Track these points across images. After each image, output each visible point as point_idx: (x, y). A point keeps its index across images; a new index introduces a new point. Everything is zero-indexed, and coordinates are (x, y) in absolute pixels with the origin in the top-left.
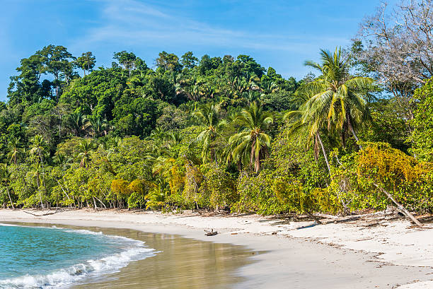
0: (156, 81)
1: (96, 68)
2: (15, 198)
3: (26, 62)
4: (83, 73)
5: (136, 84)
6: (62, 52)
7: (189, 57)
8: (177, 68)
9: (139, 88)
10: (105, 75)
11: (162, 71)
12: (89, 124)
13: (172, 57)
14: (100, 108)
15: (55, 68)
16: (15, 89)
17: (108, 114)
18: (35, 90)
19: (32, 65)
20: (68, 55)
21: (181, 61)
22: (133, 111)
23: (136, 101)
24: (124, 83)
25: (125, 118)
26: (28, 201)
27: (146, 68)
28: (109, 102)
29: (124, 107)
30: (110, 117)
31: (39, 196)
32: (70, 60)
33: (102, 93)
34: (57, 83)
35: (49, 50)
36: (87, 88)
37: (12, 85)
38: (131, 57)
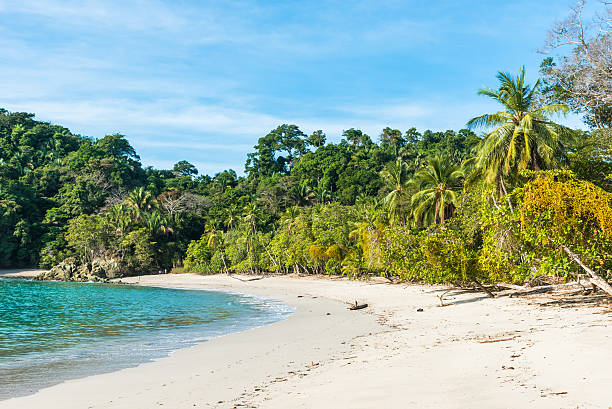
0: (379, 154)
1: (325, 145)
3: (262, 141)
5: (361, 158)
6: (294, 131)
7: (412, 132)
8: (400, 142)
9: (364, 161)
10: (333, 149)
11: (385, 145)
12: (312, 194)
13: (395, 133)
14: (324, 181)
15: (289, 145)
16: (252, 165)
17: (333, 186)
18: (269, 166)
19: (268, 143)
20: (300, 133)
21: (404, 135)
22: (357, 183)
23: (359, 173)
24: (348, 157)
25: (349, 189)
26: (240, 266)
27: (371, 143)
28: (333, 174)
29: (347, 179)
30: (335, 189)
31: (249, 261)
32: (302, 138)
33: (328, 166)
34: (290, 159)
35: (282, 129)
37: (249, 161)
38: (358, 134)
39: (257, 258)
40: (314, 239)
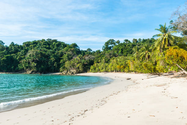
0: (132, 45)
1: (120, 43)
2: (99, 70)
3: (106, 43)
4: (117, 44)
5: (128, 46)
6: (113, 40)
7: (140, 39)
8: (137, 42)
9: (129, 46)
10: (122, 44)
11: (134, 43)
12: (117, 54)
13: (136, 40)
14: (120, 51)
15: (112, 44)
16: (104, 48)
17: (122, 52)
18: (108, 48)
19: (107, 43)
20: (114, 41)
21: (138, 40)
22: (127, 51)
23: (128, 49)
24: (125, 46)
25: (126, 53)
26: (102, 71)
27: (130, 42)
28: (122, 50)
29: (125, 51)
30: (123, 53)
31: (104, 70)
32: (115, 42)
33: (121, 48)
34: (112, 47)
35: (110, 40)
36: (117, 47)
37: (103, 48)
38: (127, 40)
39: (106, 69)
40: (118, 64)
